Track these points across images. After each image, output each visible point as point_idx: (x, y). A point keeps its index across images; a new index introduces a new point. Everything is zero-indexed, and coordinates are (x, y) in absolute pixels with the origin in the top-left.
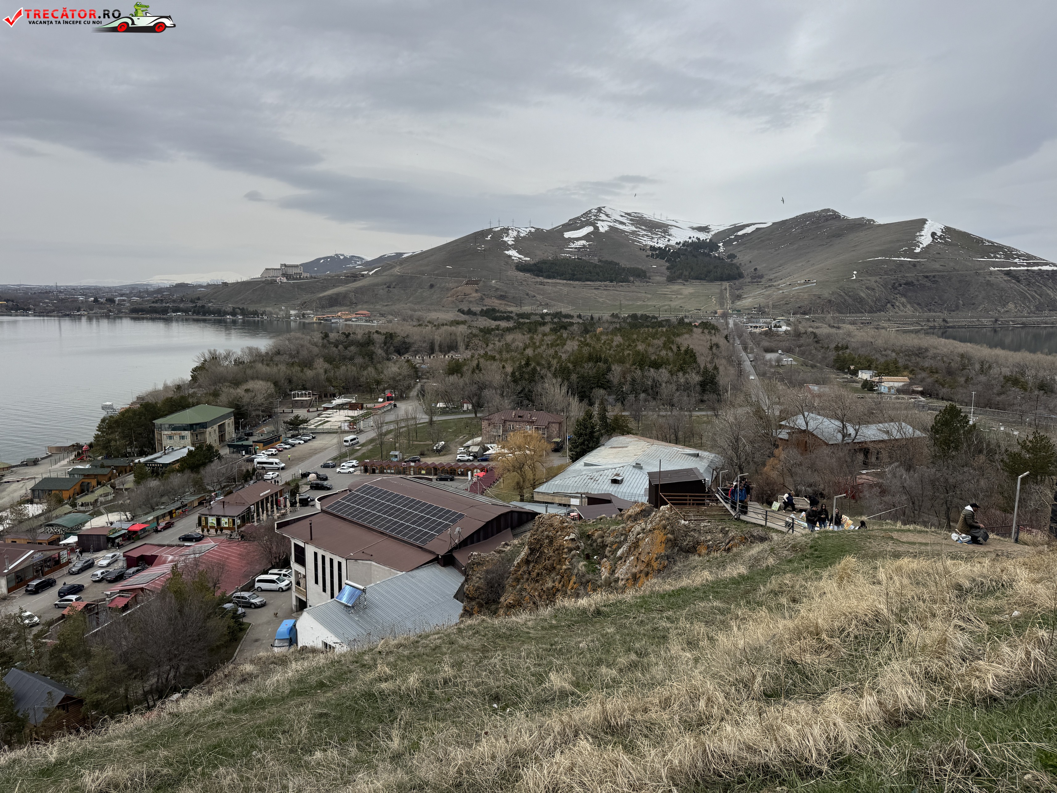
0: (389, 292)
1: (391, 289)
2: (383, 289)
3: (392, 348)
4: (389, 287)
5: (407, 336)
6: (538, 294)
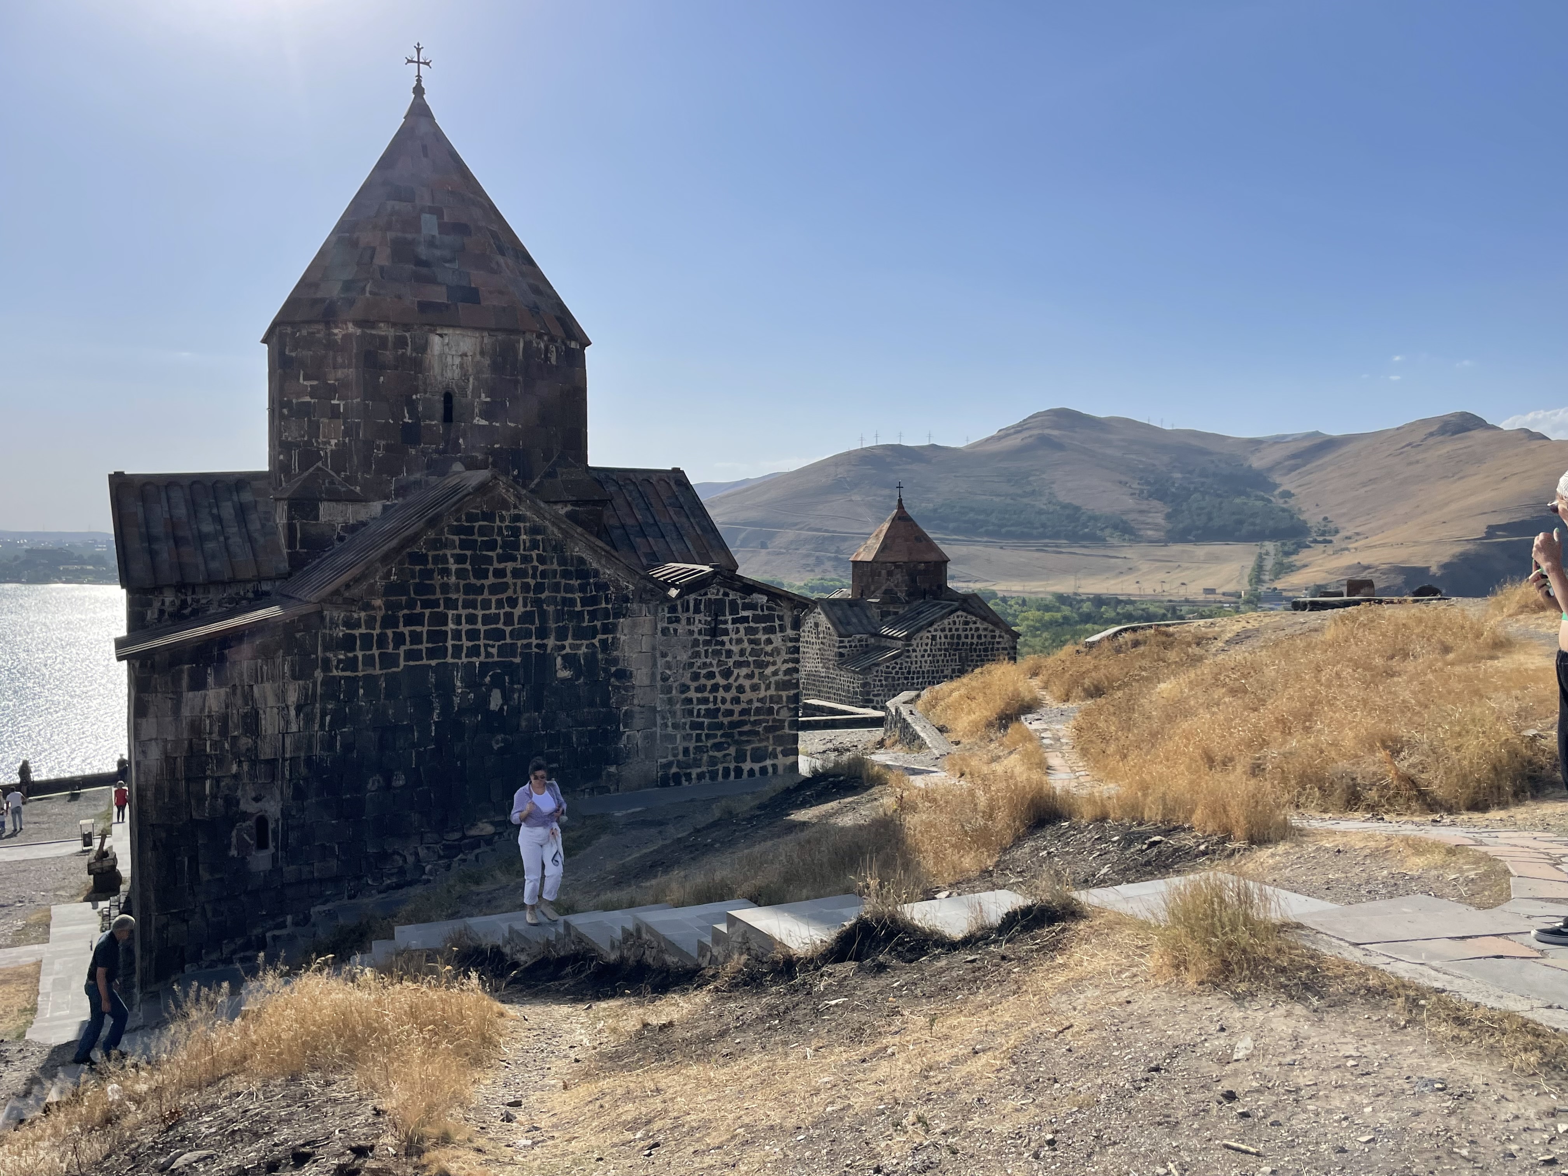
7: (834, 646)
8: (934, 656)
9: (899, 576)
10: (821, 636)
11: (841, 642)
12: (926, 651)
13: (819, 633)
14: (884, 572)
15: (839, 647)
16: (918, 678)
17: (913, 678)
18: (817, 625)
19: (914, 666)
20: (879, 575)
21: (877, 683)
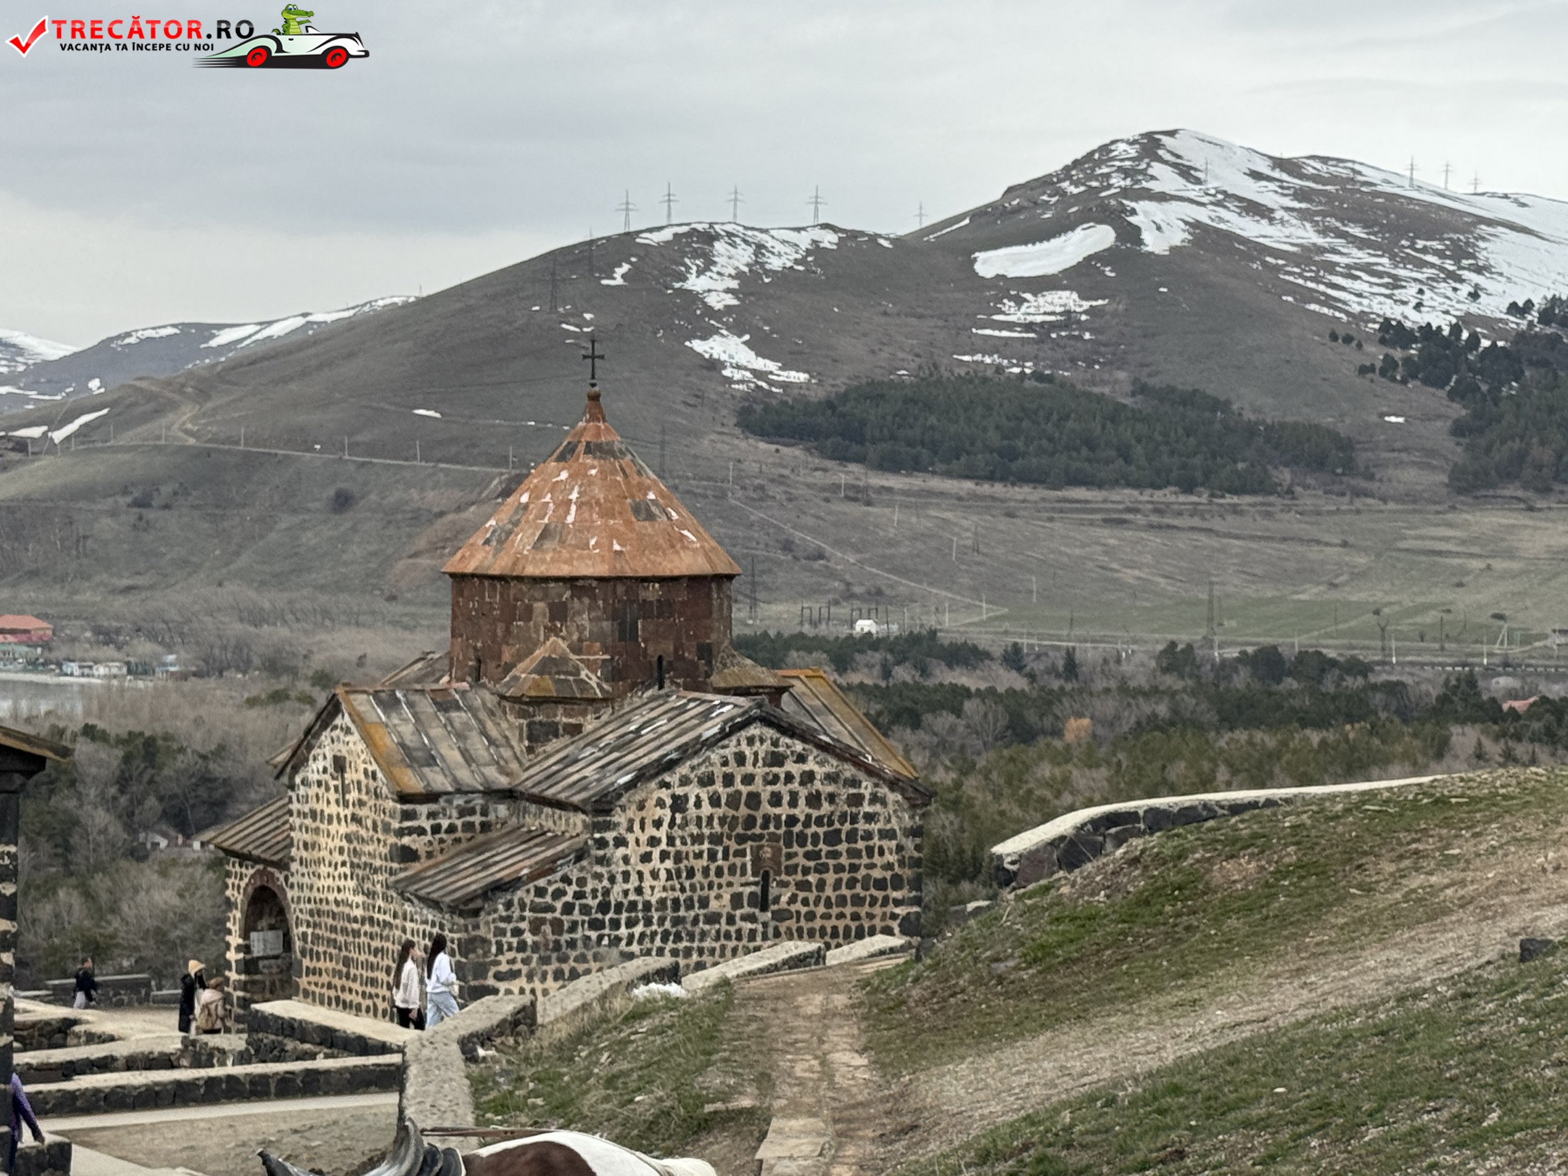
0: (142, 525)
1: (150, 514)
2: (114, 514)
3: (152, 802)
4: (142, 503)
5: (221, 750)
6: (838, 543)
7: (387, 828)
8: (678, 858)
9: (584, 620)
10: (353, 796)
11: (407, 816)
12: (653, 841)
13: (345, 790)
14: (540, 606)
15: (401, 833)
16: (631, 923)
17: (615, 924)
18: (340, 764)
19: (618, 889)
20: (528, 614)
21: (508, 938)
